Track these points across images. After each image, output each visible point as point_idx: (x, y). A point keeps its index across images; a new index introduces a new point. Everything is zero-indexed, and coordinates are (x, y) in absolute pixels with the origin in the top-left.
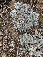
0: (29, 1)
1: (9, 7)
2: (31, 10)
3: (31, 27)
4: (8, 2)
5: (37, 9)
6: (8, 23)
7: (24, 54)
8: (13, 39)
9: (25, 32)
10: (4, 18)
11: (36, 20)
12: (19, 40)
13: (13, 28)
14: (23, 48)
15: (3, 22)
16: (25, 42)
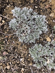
0: (29, 2)
1: (6, 17)
2: (35, 13)
3: (40, 35)
4: (3, 11)
5: (42, 10)
6: (10, 37)
7: (40, 70)
8: (22, 56)
9: (34, 44)
10: (3, 32)
11: (44, 24)
12: (29, 55)
13: (18, 42)
14: (37, 64)
15: (3, 38)
16: (37, 56)
